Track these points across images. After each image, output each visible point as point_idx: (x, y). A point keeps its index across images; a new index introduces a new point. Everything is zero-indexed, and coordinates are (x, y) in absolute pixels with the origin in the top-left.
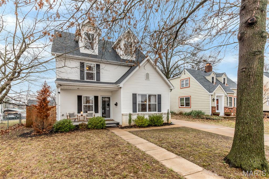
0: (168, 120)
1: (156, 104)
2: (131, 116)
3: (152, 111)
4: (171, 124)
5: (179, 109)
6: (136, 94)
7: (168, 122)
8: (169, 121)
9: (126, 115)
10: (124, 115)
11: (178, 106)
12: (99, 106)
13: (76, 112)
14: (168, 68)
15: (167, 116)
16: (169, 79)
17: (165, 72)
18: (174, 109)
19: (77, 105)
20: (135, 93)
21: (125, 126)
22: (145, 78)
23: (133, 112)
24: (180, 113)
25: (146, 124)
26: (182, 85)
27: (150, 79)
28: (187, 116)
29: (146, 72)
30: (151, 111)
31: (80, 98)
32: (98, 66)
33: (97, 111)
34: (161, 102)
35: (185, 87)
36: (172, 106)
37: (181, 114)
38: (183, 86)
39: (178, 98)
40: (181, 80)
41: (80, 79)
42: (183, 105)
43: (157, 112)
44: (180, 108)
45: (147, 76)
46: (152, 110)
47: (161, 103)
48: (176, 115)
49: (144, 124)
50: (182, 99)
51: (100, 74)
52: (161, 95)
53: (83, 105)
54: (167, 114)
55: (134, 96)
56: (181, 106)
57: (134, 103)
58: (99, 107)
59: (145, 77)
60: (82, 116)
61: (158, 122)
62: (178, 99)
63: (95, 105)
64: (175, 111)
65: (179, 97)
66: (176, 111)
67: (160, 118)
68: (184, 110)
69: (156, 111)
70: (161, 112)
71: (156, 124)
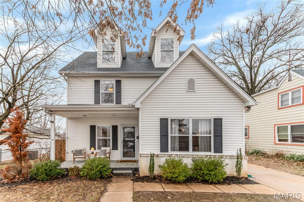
0: (239, 170)
1: (210, 137)
2: (153, 158)
3: (201, 151)
4: (247, 181)
5: (275, 146)
6: (167, 119)
7: (239, 174)
8: (241, 173)
9: (145, 156)
10: (142, 155)
11: (274, 141)
12: (118, 139)
13: (88, 147)
14: (253, 83)
15: (237, 162)
16: (252, 96)
17: (248, 89)
18: (263, 145)
19: (89, 139)
20: (164, 116)
21: (144, 175)
22: (185, 90)
23: (161, 152)
24: (277, 154)
25: (182, 178)
26: (282, 102)
27: (196, 89)
28: (296, 161)
29: (189, 78)
30: (199, 151)
31: (93, 128)
32: (118, 83)
33: (115, 147)
34: (223, 132)
35: (290, 105)
36: (258, 141)
37: (279, 156)
38: (284, 103)
39: (273, 126)
40: (279, 94)
41: (94, 103)
42: (286, 140)
43: (212, 153)
44: (275, 144)
45: (191, 85)
46: (202, 148)
47: (223, 135)
48: (267, 157)
49: (177, 177)
50: (281, 129)
51: (121, 94)
52: (221, 119)
53: (97, 138)
54: (238, 159)
55: (164, 122)
56: (280, 140)
57: (164, 135)
58: (118, 141)
59: (185, 87)
60: (93, 153)
61: (210, 174)
62: (273, 128)
63: (113, 139)
64: (264, 150)
65: (275, 125)
66: (266, 150)
67: (216, 165)
68: (288, 150)
69: (210, 151)
70: (222, 153)
71: (207, 178)
